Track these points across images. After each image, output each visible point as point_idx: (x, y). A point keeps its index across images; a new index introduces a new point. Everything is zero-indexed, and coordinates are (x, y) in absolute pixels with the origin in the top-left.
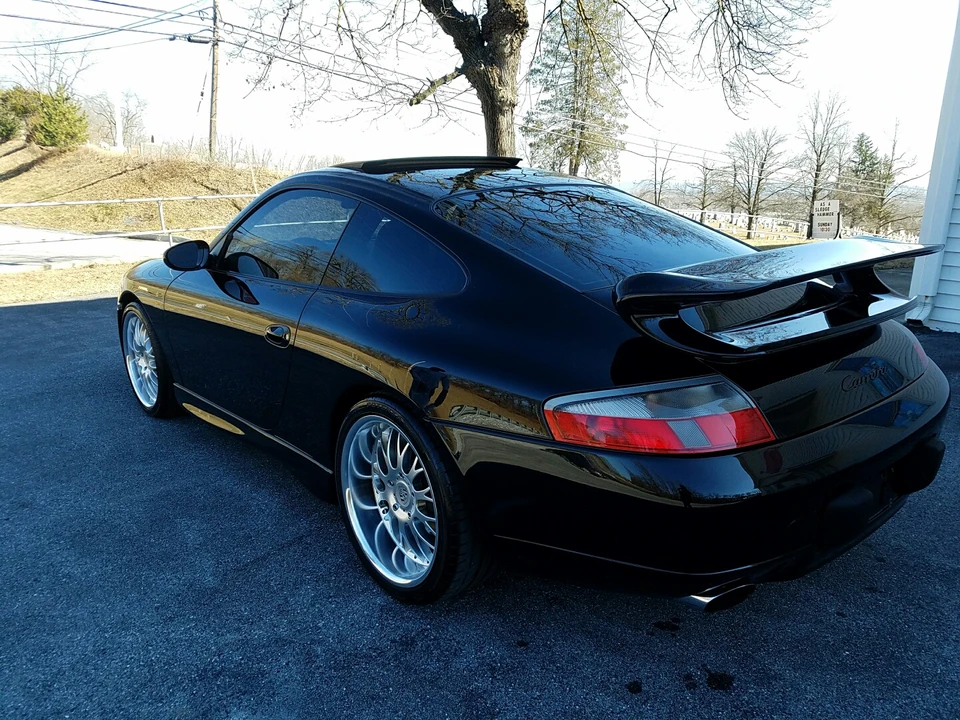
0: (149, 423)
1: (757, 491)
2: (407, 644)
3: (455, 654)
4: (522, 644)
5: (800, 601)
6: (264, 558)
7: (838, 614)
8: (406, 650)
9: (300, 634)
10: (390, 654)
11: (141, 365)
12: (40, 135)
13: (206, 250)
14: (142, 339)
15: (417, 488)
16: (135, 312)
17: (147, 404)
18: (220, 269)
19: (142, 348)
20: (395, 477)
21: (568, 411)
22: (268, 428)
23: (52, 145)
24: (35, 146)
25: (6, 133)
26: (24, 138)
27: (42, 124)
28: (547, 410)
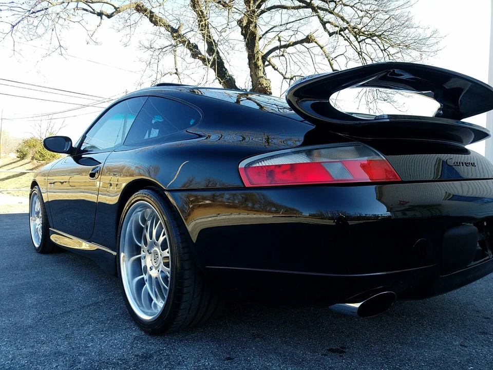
0: (36, 256)
1: (389, 214)
2: (146, 357)
3: (179, 364)
4: (228, 359)
5: (433, 338)
6: (69, 312)
7: (461, 345)
8: (144, 361)
9: (73, 350)
10: (131, 363)
11: (36, 223)
12: (38, 156)
13: (70, 142)
14: (38, 207)
15: (163, 250)
16: (36, 191)
17: (37, 246)
18: (77, 154)
19: (38, 213)
20: (152, 247)
21: (254, 166)
22: (89, 240)
23: (42, 160)
24: (35, 161)
25: (22, 156)
26: (31, 158)
27: (39, 150)
28: (241, 168)
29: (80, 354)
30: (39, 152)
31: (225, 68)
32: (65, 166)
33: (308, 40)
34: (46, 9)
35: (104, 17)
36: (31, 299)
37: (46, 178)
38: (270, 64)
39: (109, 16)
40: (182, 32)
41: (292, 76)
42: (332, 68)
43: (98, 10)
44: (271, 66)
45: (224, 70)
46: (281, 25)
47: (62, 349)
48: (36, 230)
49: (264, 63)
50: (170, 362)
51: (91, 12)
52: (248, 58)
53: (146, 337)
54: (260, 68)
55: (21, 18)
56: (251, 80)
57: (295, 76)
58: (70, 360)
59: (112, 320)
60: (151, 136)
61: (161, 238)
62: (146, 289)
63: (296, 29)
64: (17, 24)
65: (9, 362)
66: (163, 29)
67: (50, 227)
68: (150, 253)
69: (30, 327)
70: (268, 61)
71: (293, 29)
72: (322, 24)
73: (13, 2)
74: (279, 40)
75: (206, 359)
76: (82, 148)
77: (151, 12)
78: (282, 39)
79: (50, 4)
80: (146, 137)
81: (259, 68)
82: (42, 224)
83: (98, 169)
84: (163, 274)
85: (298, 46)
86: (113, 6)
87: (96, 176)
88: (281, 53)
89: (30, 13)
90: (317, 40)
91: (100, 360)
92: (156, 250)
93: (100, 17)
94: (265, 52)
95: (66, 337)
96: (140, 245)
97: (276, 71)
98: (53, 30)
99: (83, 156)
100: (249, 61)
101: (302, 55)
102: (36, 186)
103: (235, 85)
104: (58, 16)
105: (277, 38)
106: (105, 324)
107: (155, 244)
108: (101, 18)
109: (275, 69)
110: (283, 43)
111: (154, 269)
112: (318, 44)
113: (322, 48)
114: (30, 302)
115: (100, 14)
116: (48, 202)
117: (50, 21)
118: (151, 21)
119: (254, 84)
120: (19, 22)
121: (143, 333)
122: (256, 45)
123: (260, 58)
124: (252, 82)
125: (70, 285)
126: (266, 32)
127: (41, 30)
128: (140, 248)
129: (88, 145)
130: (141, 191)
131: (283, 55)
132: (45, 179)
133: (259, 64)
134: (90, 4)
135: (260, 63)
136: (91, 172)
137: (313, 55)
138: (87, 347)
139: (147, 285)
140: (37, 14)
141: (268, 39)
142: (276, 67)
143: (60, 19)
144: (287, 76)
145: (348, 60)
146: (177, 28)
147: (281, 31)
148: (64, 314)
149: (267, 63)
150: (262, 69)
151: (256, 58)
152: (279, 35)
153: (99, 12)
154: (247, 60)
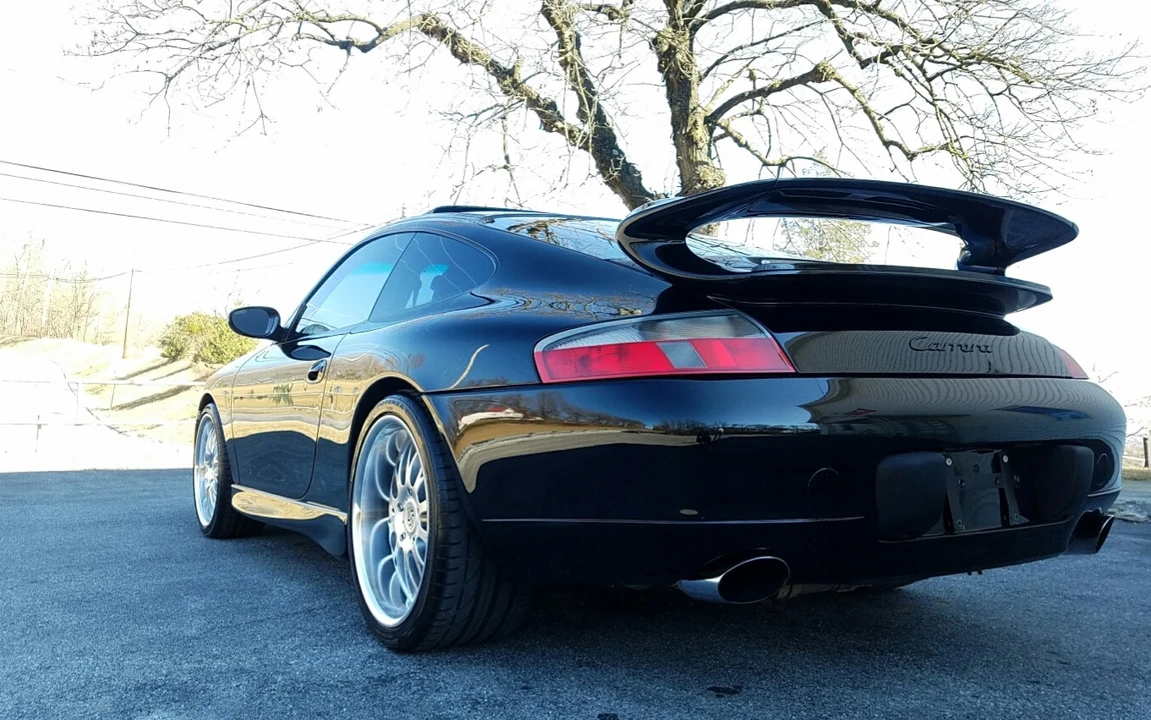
0: (202, 542)
6: (262, 621)
8: (381, 685)
9: (265, 667)
10: (359, 687)
11: (208, 478)
12: (207, 352)
13: (276, 318)
14: (212, 445)
15: (421, 500)
16: (209, 412)
17: (205, 523)
18: (289, 340)
19: (211, 457)
20: (404, 497)
21: (559, 348)
22: (303, 496)
23: (218, 363)
24: (201, 364)
25: (174, 354)
26: (191, 357)
27: (212, 340)
28: (538, 353)
29: (277, 673)
30: (211, 344)
31: (617, 148)
32: (264, 363)
33: (818, 76)
34: (236, 40)
35: (354, 50)
36: (194, 604)
37: (228, 389)
38: (728, 134)
39: (365, 48)
40: (521, 74)
41: (785, 158)
42: (881, 137)
43: (341, 37)
44: (729, 139)
45: (615, 152)
46: (752, 44)
47: (248, 666)
48: (205, 495)
49: (711, 131)
50: (423, 688)
51: (327, 42)
52: (672, 124)
53: (390, 655)
54: (700, 145)
55: (185, 61)
56: (678, 173)
57: (790, 159)
58: (259, 680)
59: (334, 632)
60: (418, 303)
61: (419, 481)
62: (396, 579)
63: (791, 51)
64: (176, 74)
65: (163, 678)
66: (480, 70)
67: (233, 483)
68: (402, 510)
69: (195, 638)
70: (723, 128)
71: (784, 51)
72: (843, 40)
73: (171, 31)
74: (752, 77)
75: (484, 686)
76: (298, 330)
77: (455, 36)
78: (757, 74)
79: (243, 29)
80: (410, 304)
81: (696, 144)
82: (218, 478)
83: (322, 364)
84: (421, 544)
85: (798, 89)
86: (375, 25)
87: (319, 378)
88: (757, 107)
89: (204, 48)
90: (840, 73)
91: (308, 680)
92: (410, 503)
93: (345, 51)
94: (714, 107)
95: (254, 651)
96: (387, 499)
97: (744, 149)
98: (248, 84)
99: (300, 344)
100: (675, 131)
101: (806, 109)
102: (210, 405)
103: (640, 185)
104: (260, 55)
105: (747, 73)
106: (322, 637)
107: (409, 491)
108: (349, 53)
109: (741, 145)
110: (760, 85)
111: (407, 537)
112: (842, 84)
113: (853, 92)
114: (193, 606)
115: (346, 45)
116: (232, 440)
117: (244, 63)
118: (455, 53)
119: (686, 182)
120: (182, 69)
121: (385, 650)
122: (693, 92)
123: (700, 122)
124: (681, 176)
125: (265, 586)
126: (718, 63)
127: (225, 82)
128: (386, 504)
129: (310, 323)
130: (387, 399)
131: (759, 112)
132: (226, 392)
133: (698, 137)
134: (324, 25)
135: (701, 133)
136: (310, 370)
137: (833, 108)
138: (287, 664)
139: (397, 571)
140: (216, 53)
141: (723, 77)
142: (743, 141)
143: (265, 61)
144: (770, 160)
145: (922, 117)
146: (510, 67)
147: (754, 58)
148: (253, 623)
149: (718, 131)
150: (706, 147)
151: (690, 122)
152: (751, 67)
153: (344, 39)
154: (670, 129)
